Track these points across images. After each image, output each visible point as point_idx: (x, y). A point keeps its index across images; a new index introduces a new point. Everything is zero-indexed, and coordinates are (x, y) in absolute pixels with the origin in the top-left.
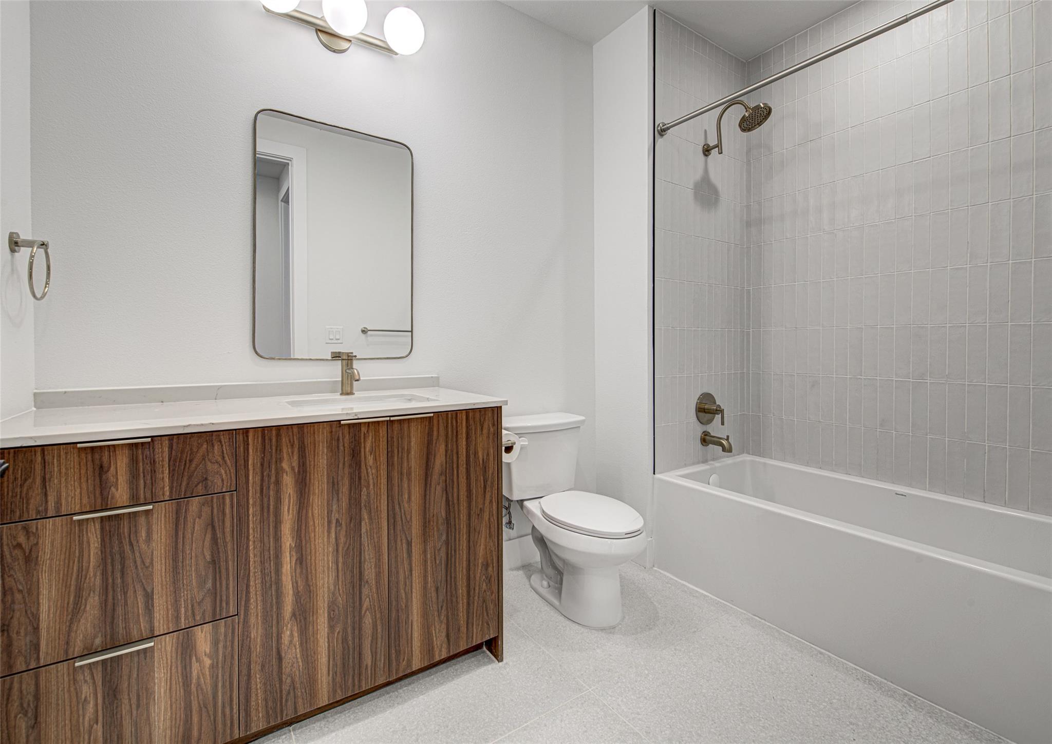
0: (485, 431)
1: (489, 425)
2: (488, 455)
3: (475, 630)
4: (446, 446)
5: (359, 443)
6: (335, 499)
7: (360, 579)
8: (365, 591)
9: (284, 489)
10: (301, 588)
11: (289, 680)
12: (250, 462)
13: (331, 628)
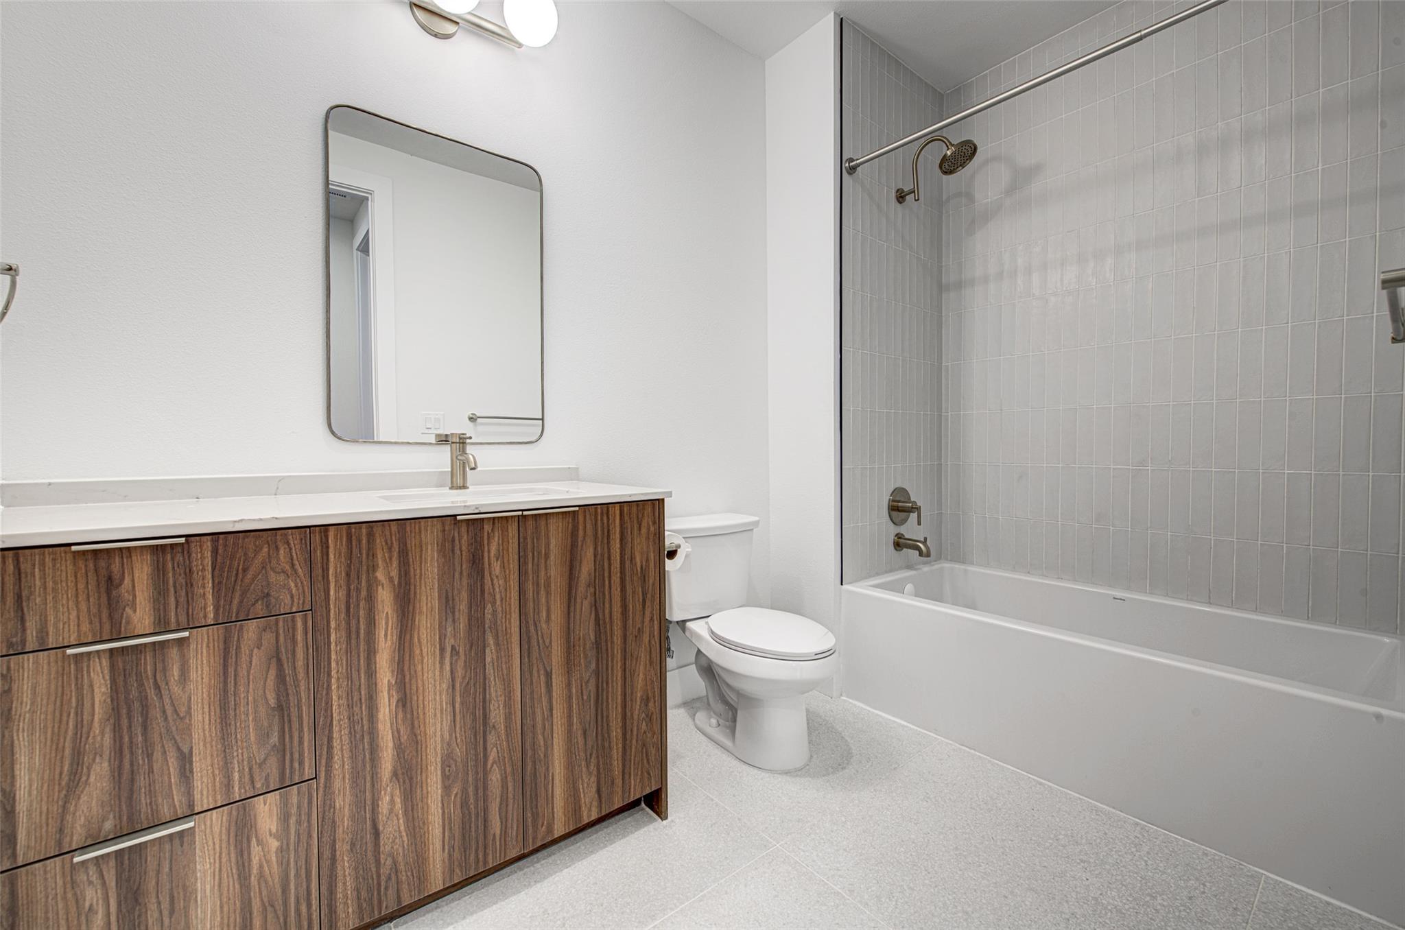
0: (644, 530)
1: (648, 523)
2: (647, 560)
3: (633, 782)
4: (595, 549)
5: (482, 545)
6: (450, 620)
7: (485, 723)
8: (492, 738)
9: (380, 607)
10: (404, 738)
11: (389, 861)
12: (331, 571)
13: (447, 789)
